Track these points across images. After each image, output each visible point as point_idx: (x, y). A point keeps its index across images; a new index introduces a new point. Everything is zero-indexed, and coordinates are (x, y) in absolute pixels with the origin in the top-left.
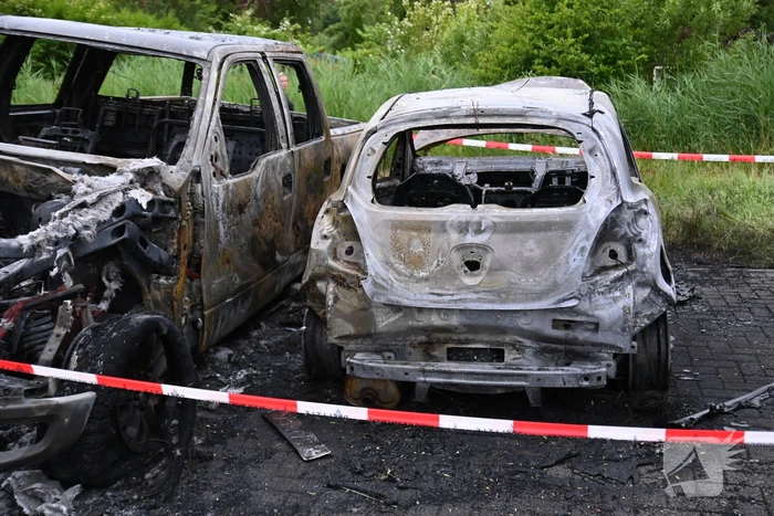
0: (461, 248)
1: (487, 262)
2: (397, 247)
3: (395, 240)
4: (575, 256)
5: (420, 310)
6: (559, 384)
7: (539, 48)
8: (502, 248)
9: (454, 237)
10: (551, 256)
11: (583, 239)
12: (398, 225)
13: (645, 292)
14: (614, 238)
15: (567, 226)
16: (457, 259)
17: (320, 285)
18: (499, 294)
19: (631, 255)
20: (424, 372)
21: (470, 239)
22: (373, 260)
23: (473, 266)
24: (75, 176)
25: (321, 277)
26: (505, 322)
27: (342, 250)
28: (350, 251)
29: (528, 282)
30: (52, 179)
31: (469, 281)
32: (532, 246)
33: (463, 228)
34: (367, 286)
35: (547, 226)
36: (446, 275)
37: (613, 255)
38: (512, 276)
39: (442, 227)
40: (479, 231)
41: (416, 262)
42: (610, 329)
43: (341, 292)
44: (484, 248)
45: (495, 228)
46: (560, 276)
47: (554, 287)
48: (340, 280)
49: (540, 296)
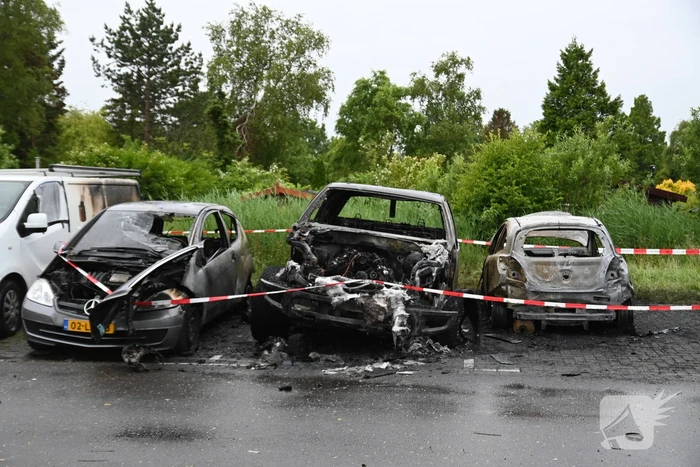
0: (562, 271)
1: (571, 276)
2: (538, 271)
3: (537, 269)
4: (601, 273)
5: (546, 293)
6: (597, 319)
7: (494, 192)
8: (576, 271)
9: (559, 267)
10: (593, 274)
11: (604, 268)
12: (537, 263)
13: (624, 288)
14: (613, 269)
15: (598, 263)
16: (560, 275)
17: (504, 287)
18: (576, 287)
19: (619, 275)
20: (548, 316)
21: (565, 267)
22: (529, 275)
23: (566, 277)
24: (423, 245)
25: (504, 284)
26: (577, 297)
27: (511, 275)
28: (514, 275)
29: (586, 282)
30: (412, 246)
31: (565, 282)
32: (587, 270)
33: (562, 264)
34: (526, 285)
35: (591, 263)
36: (556, 280)
37: (612, 275)
38: (580, 280)
39: (555, 264)
40: (568, 265)
41: (546, 276)
42: (614, 300)
43: (514, 288)
44: (570, 271)
45: (573, 264)
46: (597, 281)
47: (595, 284)
48: (512, 284)
49: (590, 287)
